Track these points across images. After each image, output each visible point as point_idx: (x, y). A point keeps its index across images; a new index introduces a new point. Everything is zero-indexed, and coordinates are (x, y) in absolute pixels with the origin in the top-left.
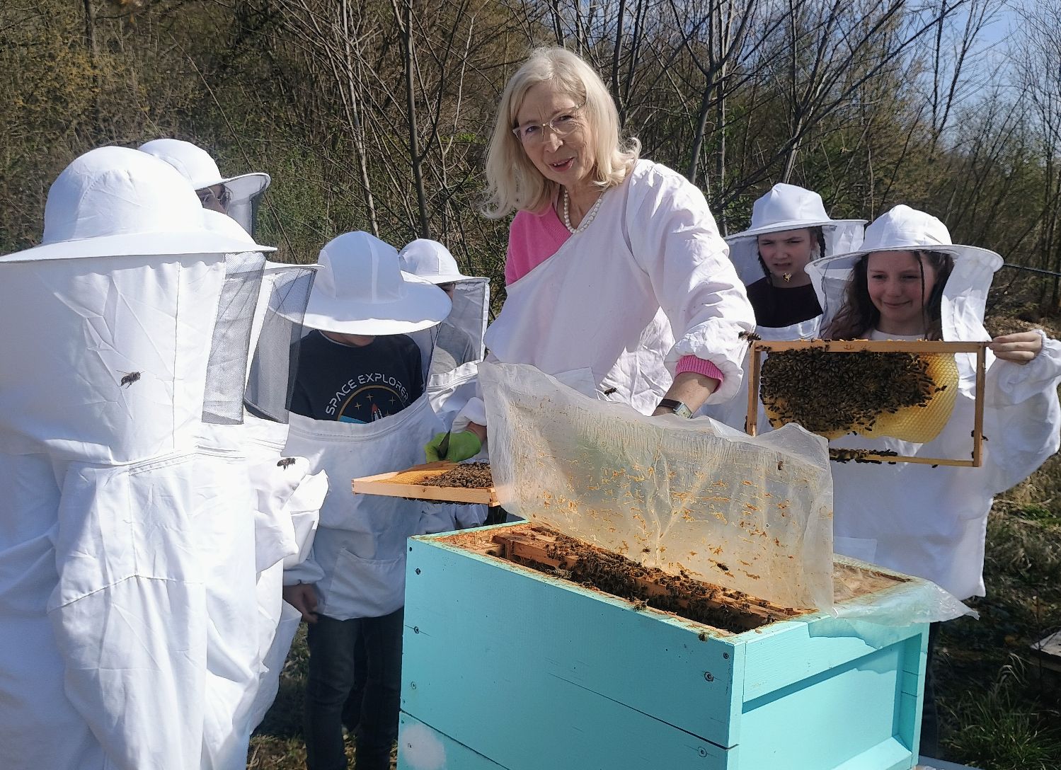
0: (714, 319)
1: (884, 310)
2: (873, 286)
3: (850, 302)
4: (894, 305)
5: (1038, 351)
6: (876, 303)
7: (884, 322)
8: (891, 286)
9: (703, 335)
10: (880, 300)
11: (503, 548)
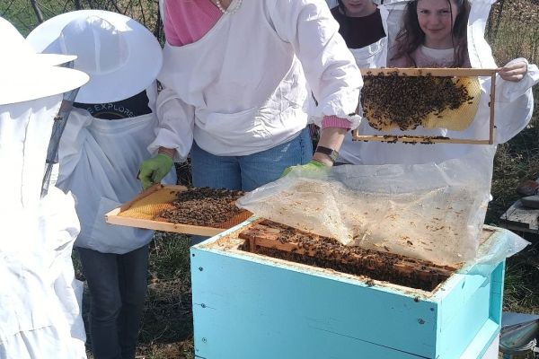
0: (343, 88)
1: (428, 33)
2: (421, 18)
3: (406, 27)
4: (435, 31)
5: (524, 74)
6: (423, 29)
7: (428, 41)
8: (433, 19)
9: (340, 101)
10: (425, 27)
11: (248, 241)
